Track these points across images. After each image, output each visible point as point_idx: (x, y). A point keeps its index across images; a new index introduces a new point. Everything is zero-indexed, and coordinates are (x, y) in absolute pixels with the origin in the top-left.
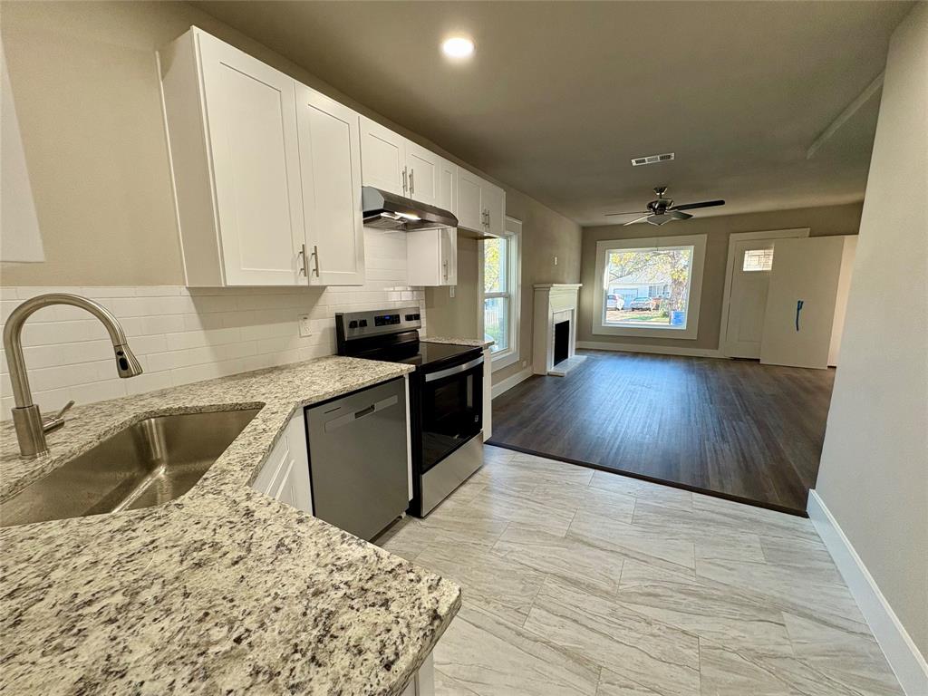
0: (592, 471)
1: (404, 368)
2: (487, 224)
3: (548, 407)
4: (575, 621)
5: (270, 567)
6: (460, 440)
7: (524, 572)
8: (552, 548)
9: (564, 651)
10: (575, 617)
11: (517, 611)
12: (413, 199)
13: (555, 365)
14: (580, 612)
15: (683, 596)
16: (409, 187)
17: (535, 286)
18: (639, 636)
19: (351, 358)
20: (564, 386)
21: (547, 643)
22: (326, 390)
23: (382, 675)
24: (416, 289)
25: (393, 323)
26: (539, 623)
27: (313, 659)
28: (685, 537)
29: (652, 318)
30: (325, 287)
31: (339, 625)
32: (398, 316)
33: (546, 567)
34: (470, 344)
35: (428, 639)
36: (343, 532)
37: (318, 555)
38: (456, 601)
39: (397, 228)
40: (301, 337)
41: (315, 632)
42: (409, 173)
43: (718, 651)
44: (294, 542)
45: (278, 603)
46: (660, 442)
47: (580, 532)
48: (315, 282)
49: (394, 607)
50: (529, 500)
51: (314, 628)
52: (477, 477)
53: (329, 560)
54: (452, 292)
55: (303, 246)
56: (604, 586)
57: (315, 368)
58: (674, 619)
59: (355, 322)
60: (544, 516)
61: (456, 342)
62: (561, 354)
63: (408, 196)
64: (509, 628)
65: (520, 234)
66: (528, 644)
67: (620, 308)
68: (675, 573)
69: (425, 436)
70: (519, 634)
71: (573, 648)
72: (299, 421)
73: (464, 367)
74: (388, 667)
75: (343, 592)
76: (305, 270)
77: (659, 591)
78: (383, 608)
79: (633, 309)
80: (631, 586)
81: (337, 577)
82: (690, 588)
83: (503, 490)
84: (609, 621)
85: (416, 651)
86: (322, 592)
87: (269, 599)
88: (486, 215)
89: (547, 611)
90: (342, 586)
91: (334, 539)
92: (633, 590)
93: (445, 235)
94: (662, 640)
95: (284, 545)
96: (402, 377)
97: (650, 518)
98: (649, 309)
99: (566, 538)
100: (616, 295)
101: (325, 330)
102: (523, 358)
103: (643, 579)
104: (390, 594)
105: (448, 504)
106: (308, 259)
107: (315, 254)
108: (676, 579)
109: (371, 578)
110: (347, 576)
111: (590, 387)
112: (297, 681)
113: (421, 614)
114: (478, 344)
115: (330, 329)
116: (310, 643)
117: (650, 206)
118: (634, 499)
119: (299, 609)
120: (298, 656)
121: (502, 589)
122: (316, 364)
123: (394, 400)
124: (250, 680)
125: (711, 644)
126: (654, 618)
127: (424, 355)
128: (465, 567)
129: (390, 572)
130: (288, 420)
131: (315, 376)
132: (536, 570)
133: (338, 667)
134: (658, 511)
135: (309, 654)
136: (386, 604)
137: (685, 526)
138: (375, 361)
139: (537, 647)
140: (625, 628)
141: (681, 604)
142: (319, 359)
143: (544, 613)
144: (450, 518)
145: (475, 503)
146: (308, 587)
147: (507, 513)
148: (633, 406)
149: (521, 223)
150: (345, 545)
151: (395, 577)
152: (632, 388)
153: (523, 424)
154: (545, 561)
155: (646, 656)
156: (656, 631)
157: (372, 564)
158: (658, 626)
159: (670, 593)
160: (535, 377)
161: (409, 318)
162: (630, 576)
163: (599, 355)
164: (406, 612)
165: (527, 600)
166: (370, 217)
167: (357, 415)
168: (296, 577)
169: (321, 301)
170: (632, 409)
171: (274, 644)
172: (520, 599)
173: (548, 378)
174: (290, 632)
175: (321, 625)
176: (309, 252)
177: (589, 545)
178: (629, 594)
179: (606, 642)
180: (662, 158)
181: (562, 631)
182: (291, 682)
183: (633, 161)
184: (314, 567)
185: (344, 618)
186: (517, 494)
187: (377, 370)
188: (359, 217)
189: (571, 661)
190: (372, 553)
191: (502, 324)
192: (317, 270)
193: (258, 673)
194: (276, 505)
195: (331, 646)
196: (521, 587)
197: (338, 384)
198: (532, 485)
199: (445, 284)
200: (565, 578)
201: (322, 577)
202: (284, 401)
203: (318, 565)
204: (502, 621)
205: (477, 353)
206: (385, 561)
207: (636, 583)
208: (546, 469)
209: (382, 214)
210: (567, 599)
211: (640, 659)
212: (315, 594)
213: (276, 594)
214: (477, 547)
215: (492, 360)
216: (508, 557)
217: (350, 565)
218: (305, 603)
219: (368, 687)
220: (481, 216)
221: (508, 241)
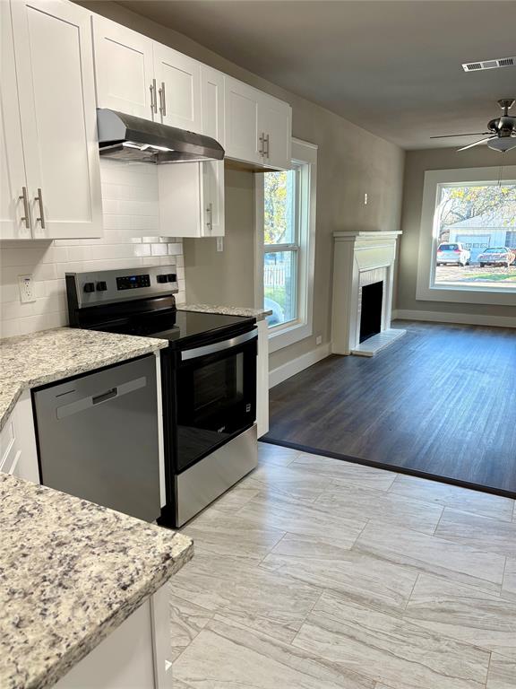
0: (394, 475)
1: (154, 344)
2: (265, 153)
3: (348, 395)
4: (352, 637)
5: (14, 527)
6: (226, 435)
7: (296, 587)
8: (334, 561)
9: (336, 668)
10: (352, 633)
11: (286, 627)
12: (164, 123)
13: (361, 341)
14: (358, 628)
15: (482, 612)
16: (158, 106)
17: (335, 235)
18: (424, 652)
19: (86, 331)
20: (370, 370)
21: (318, 660)
22: (56, 368)
23: (119, 593)
24: (172, 240)
25: (140, 286)
26: (310, 639)
27: (60, 585)
28: (496, 549)
29: (508, 277)
30: (51, 241)
31: (82, 565)
32: (147, 277)
33: (324, 581)
34: (240, 313)
35: (161, 573)
36: (83, 501)
37: (60, 518)
38: (188, 549)
39: (143, 160)
40: (22, 304)
41: (61, 569)
42: (158, 88)
43: (511, 665)
44: (35, 508)
45: (25, 551)
46: (485, 441)
47: (370, 544)
48: (40, 234)
49: (131, 553)
50: (310, 508)
51: (59, 567)
52: (248, 482)
53: (70, 520)
54: (220, 245)
55: (24, 188)
56: (391, 601)
57: (41, 343)
58: (468, 635)
59: (91, 285)
60: (328, 526)
61: (223, 311)
62: (370, 326)
63: (157, 119)
64: (275, 645)
65: (315, 163)
66: (295, 661)
67: (464, 263)
68: (477, 588)
69: (182, 431)
70: (286, 651)
71: (347, 664)
72: (25, 405)
73: (232, 342)
74: (124, 588)
75: (84, 544)
76: (27, 219)
77: (454, 607)
78: (121, 554)
79: (483, 265)
80: (422, 601)
81: (78, 533)
82: (491, 603)
83: (280, 497)
84: (391, 637)
85: (149, 579)
86: (65, 544)
87: (16, 549)
88: (264, 140)
89: (322, 628)
90: (83, 539)
91: (74, 506)
92: (423, 606)
93: (208, 169)
94: (448, 656)
95: (25, 511)
96: (151, 354)
97: (458, 529)
98: (505, 265)
99: (351, 550)
100: (459, 244)
101: (52, 295)
102: (316, 333)
103: (437, 594)
104: (127, 544)
105: (211, 513)
106: (30, 206)
107: (39, 199)
108: (478, 595)
109: (110, 534)
110: (88, 532)
111: (405, 371)
112: (47, 597)
113: (155, 557)
114: (250, 314)
115: (59, 293)
116: (57, 576)
117: (492, 125)
118: (441, 508)
119: (45, 555)
120: (45, 583)
121: (270, 605)
122: (43, 338)
123: (140, 383)
124: (8, 598)
125: (505, 659)
126: (445, 634)
127: (182, 328)
128: (227, 582)
129: (129, 529)
130: (15, 401)
131: (42, 353)
132: (311, 584)
133: (82, 589)
134: (469, 522)
135: (57, 582)
136: (124, 550)
137: (500, 537)
138: (117, 335)
139: (306, 664)
140: (409, 644)
141: (476, 620)
142: (45, 332)
143: (317, 629)
144: (212, 529)
145: (244, 512)
146: (52, 540)
147: (283, 523)
148: (458, 395)
149: (315, 148)
150: (85, 511)
151: (133, 533)
152: (460, 372)
153: (312, 416)
154: (324, 576)
155: (428, 671)
156: (444, 646)
157: (111, 524)
158: (447, 642)
159: (467, 609)
160: (333, 358)
161: (162, 279)
162: (422, 591)
163: (423, 329)
164: (143, 555)
165: (299, 616)
166: (108, 148)
167: (95, 400)
168: (39, 534)
169: (47, 257)
170: (455, 400)
171: (25, 577)
172: (289, 614)
173: (350, 359)
174: (39, 569)
175: (65, 565)
176: (31, 197)
177: (378, 558)
178: (419, 610)
179: (386, 658)
180: (501, 63)
181: (336, 648)
182: (43, 598)
183: (464, 66)
184: (56, 526)
185: (87, 559)
186: (297, 502)
187: (120, 345)
188: (94, 148)
189: (342, 677)
190: (112, 516)
191: (288, 286)
192: (41, 219)
193: (14, 593)
194: (12, 480)
195: (76, 577)
196: (292, 603)
197: (71, 362)
198: (316, 491)
199: (208, 235)
200: (346, 594)
201: (64, 534)
202: (7, 381)
203: (60, 525)
204: (267, 637)
205: (249, 324)
206: (123, 523)
207: (429, 599)
208: (337, 473)
209: (124, 144)
210: (346, 615)
211: (420, 674)
212: (59, 545)
213: (22, 545)
214: (243, 560)
215: (270, 336)
216: (280, 571)
217: (91, 525)
218: (50, 551)
219: (108, 600)
220: (257, 142)
221: (298, 174)
